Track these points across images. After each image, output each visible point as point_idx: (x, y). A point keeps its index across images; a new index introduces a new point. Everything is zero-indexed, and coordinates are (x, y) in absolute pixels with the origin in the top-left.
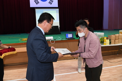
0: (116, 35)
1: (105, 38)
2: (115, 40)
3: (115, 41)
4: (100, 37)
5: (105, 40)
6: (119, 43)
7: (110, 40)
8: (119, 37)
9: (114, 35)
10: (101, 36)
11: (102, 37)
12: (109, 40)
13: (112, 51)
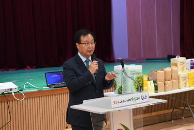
0: (166, 69)
1: (145, 78)
2: (166, 82)
3: (165, 84)
4: (135, 76)
5: (145, 83)
6: (173, 88)
7: (155, 82)
8: (173, 74)
9: (162, 69)
10: (136, 73)
11: (139, 76)
12: (152, 82)
13: (159, 113)
